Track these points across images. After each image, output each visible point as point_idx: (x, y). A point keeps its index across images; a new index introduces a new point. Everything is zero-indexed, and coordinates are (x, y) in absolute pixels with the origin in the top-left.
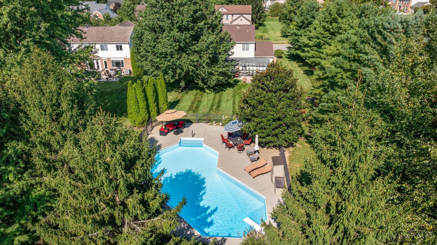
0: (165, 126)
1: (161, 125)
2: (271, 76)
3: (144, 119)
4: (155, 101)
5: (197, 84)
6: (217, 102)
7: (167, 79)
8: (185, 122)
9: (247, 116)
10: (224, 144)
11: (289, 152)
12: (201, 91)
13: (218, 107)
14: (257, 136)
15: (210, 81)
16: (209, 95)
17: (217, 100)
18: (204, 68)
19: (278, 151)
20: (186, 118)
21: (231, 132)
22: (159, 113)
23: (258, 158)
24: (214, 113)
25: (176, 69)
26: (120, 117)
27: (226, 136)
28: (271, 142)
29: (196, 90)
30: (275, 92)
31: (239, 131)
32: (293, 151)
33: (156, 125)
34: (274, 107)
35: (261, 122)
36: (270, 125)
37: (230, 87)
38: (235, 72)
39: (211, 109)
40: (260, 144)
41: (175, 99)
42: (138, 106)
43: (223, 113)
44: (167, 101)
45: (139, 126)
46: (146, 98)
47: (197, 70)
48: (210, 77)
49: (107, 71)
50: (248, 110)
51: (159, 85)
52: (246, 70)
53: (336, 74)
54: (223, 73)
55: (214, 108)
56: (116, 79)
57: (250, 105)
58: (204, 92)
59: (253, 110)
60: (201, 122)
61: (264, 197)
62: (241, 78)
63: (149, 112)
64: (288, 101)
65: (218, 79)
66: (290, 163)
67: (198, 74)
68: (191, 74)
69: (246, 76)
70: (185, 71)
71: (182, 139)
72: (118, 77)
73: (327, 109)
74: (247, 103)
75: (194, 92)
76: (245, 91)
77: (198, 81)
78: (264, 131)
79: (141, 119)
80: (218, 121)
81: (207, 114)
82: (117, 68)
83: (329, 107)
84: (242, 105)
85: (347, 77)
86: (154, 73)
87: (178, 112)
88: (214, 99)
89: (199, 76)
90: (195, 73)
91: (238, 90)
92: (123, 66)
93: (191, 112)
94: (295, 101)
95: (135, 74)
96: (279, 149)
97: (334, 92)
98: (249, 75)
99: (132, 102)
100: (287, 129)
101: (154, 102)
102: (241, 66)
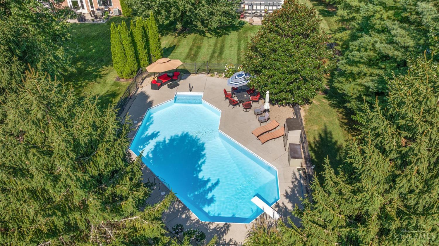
0: (158, 77)
1: (154, 77)
2: (288, 17)
3: (133, 69)
4: (145, 47)
5: (196, 26)
6: (219, 49)
7: (161, 21)
8: (182, 73)
9: (256, 67)
10: (228, 101)
11: (305, 110)
12: (200, 35)
13: (221, 53)
14: (268, 92)
15: (211, 23)
16: (209, 39)
17: (219, 45)
18: (203, 6)
19: (292, 109)
20: (183, 68)
21: (235, 87)
22: (150, 62)
23: (269, 119)
24: (216, 62)
25: (171, 7)
26: (107, 66)
27: (229, 91)
28: (284, 99)
29: (195, 34)
30: (292, 37)
31: (246, 85)
32: (310, 109)
33: (147, 77)
34: (291, 56)
35: (274, 75)
36: (284, 79)
37: (234, 31)
38: (240, 13)
39: (212, 57)
40: (271, 101)
41: (170, 45)
42: (125, 54)
43: (226, 61)
44: (160, 48)
45: (127, 78)
46: (134, 44)
47: (196, 9)
48: (210, 18)
49: (93, 11)
50: (257, 60)
51: (149, 27)
52: (253, 10)
53: (374, 13)
54: (226, 13)
55: (216, 55)
56: (103, 21)
57: (260, 53)
58: (205, 36)
59: (264, 60)
60: (200, 73)
61: (275, 168)
62: (247, 19)
63: (138, 61)
64: (308, 49)
65: (220, 20)
66: (306, 124)
67: (196, 14)
68: (188, 13)
69: (253, 16)
70: (181, 9)
71: (178, 93)
72: (105, 18)
73: (358, 59)
74: (256, 50)
75: (192, 36)
76: (253, 35)
77: (196, 22)
78: (276, 86)
79: (129, 69)
80: (220, 71)
81: (207, 63)
82: (104, 7)
83: (361, 58)
84: (250, 53)
85: (389, 18)
86: (144, 13)
87: (172, 61)
88: (216, 45)
89: (198, 17)
90: (192, 13)
91: (244, 33)
92: (111, 5)
93: (188, 61)
94: (316, 48)
95: (125, 15)
96: (293, 107)
97: (370, 38)
98: (256, 16)
99: (117, 49)
100: (305, 83)
101: (145, 49)
102: (247, 4)
